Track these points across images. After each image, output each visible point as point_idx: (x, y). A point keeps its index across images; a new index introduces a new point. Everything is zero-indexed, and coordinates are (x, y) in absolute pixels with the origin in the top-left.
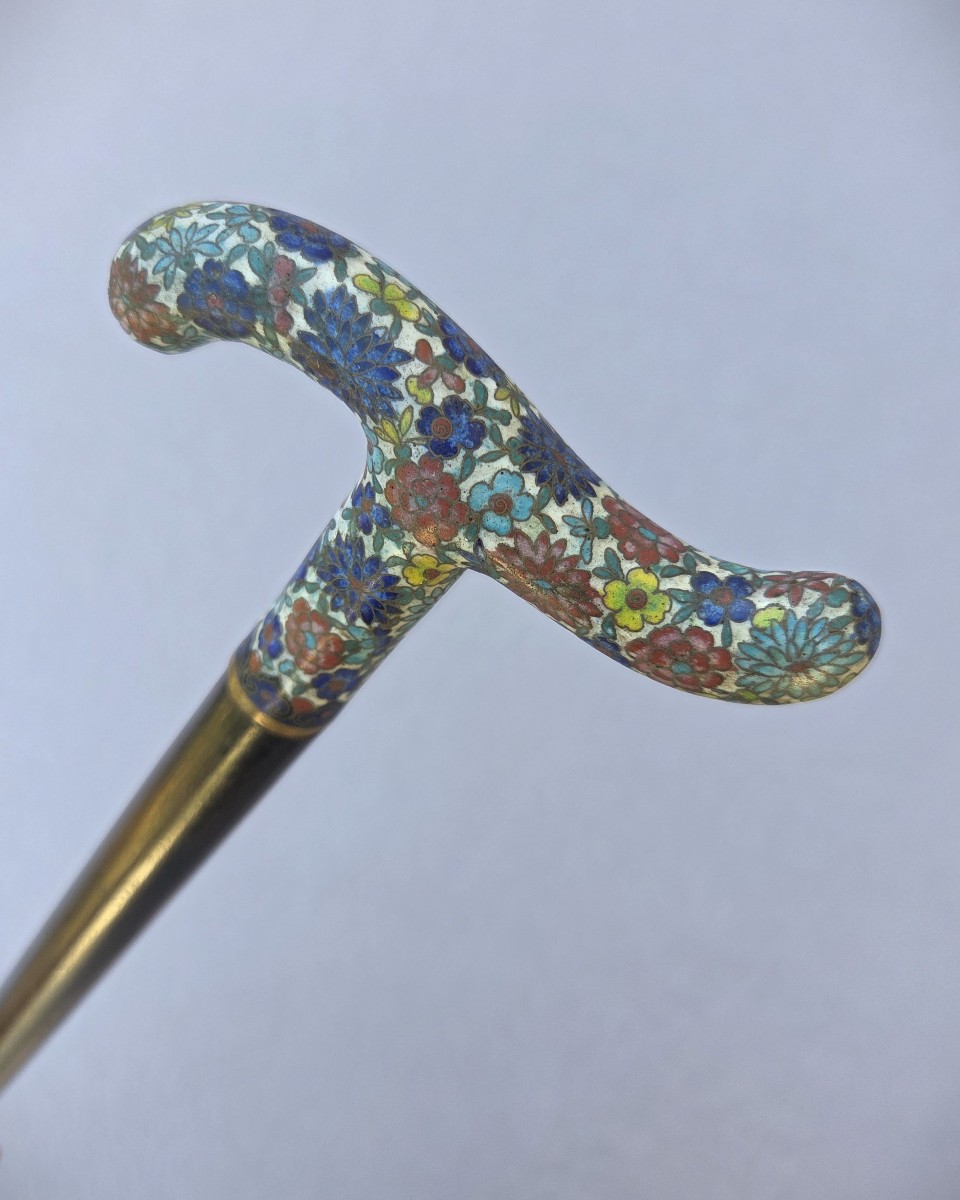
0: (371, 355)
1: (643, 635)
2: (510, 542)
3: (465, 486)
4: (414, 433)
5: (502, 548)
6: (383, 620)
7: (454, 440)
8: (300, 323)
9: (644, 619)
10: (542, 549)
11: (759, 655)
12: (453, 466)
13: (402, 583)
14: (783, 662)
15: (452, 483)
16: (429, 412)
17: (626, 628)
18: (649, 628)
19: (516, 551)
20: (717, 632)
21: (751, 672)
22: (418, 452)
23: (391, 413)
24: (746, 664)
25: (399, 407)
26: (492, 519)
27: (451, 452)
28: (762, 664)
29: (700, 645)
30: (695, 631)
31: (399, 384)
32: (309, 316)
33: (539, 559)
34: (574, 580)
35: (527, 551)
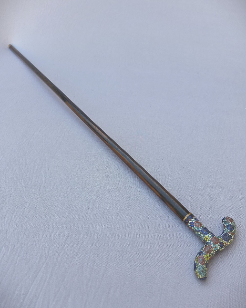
0: (227, 240)
1: (204, 257)
2: (212, 247)
3: (217, 244)
4: (221, 241)
5: (212, 246)
6: (201, 232)
7: (221, 245)
8: (230, 234)
9: (206, 258)
10: (212, 250)
11: (203, 267)
12: (219, 244)
13: (206, 235)
14: (203, 270)
15: (218, 244)
16: (223, 243)
17: (205, 256)
18: (205, 258)
19: (211, 247)
20: (205, 264)
21: (201, 266)
22: (220, 241)
23: (223, 240)
24: (202, 266)
25: (224, 241)
26: (214, 246)
27: (220, 244)
28: (202, 268)
29: (204, 262)
30: (205, 262)
31: (225, 241)
32: (230, 235)
33: (211, 249)
34: (209, 252)
35: (212, 248)
